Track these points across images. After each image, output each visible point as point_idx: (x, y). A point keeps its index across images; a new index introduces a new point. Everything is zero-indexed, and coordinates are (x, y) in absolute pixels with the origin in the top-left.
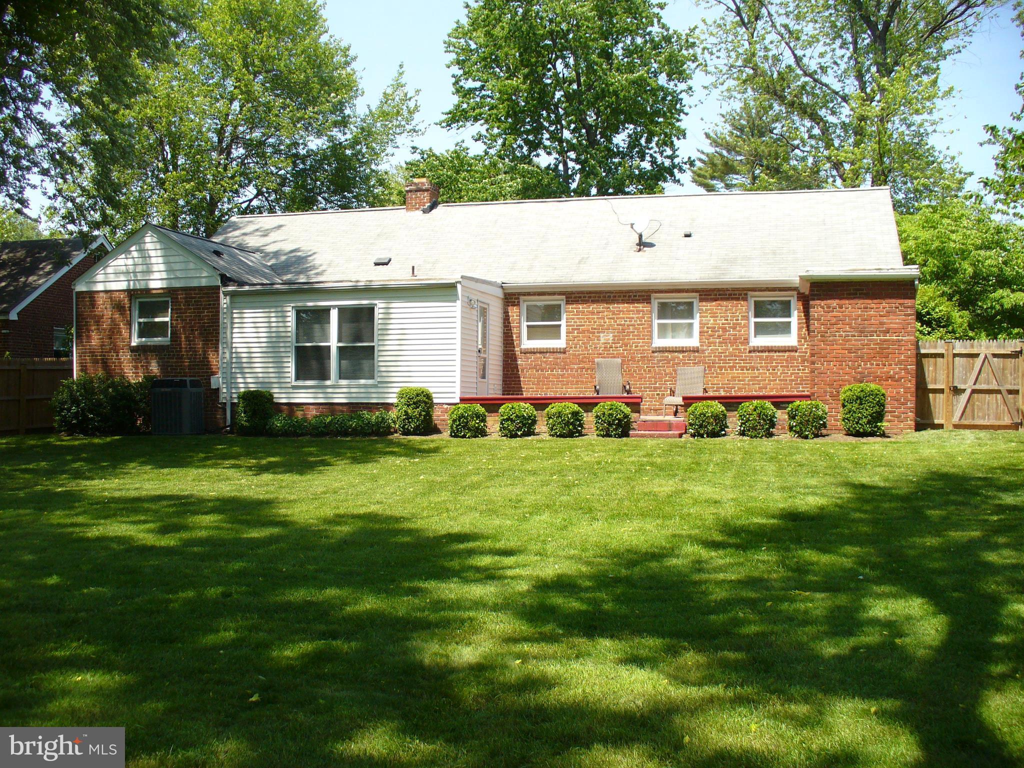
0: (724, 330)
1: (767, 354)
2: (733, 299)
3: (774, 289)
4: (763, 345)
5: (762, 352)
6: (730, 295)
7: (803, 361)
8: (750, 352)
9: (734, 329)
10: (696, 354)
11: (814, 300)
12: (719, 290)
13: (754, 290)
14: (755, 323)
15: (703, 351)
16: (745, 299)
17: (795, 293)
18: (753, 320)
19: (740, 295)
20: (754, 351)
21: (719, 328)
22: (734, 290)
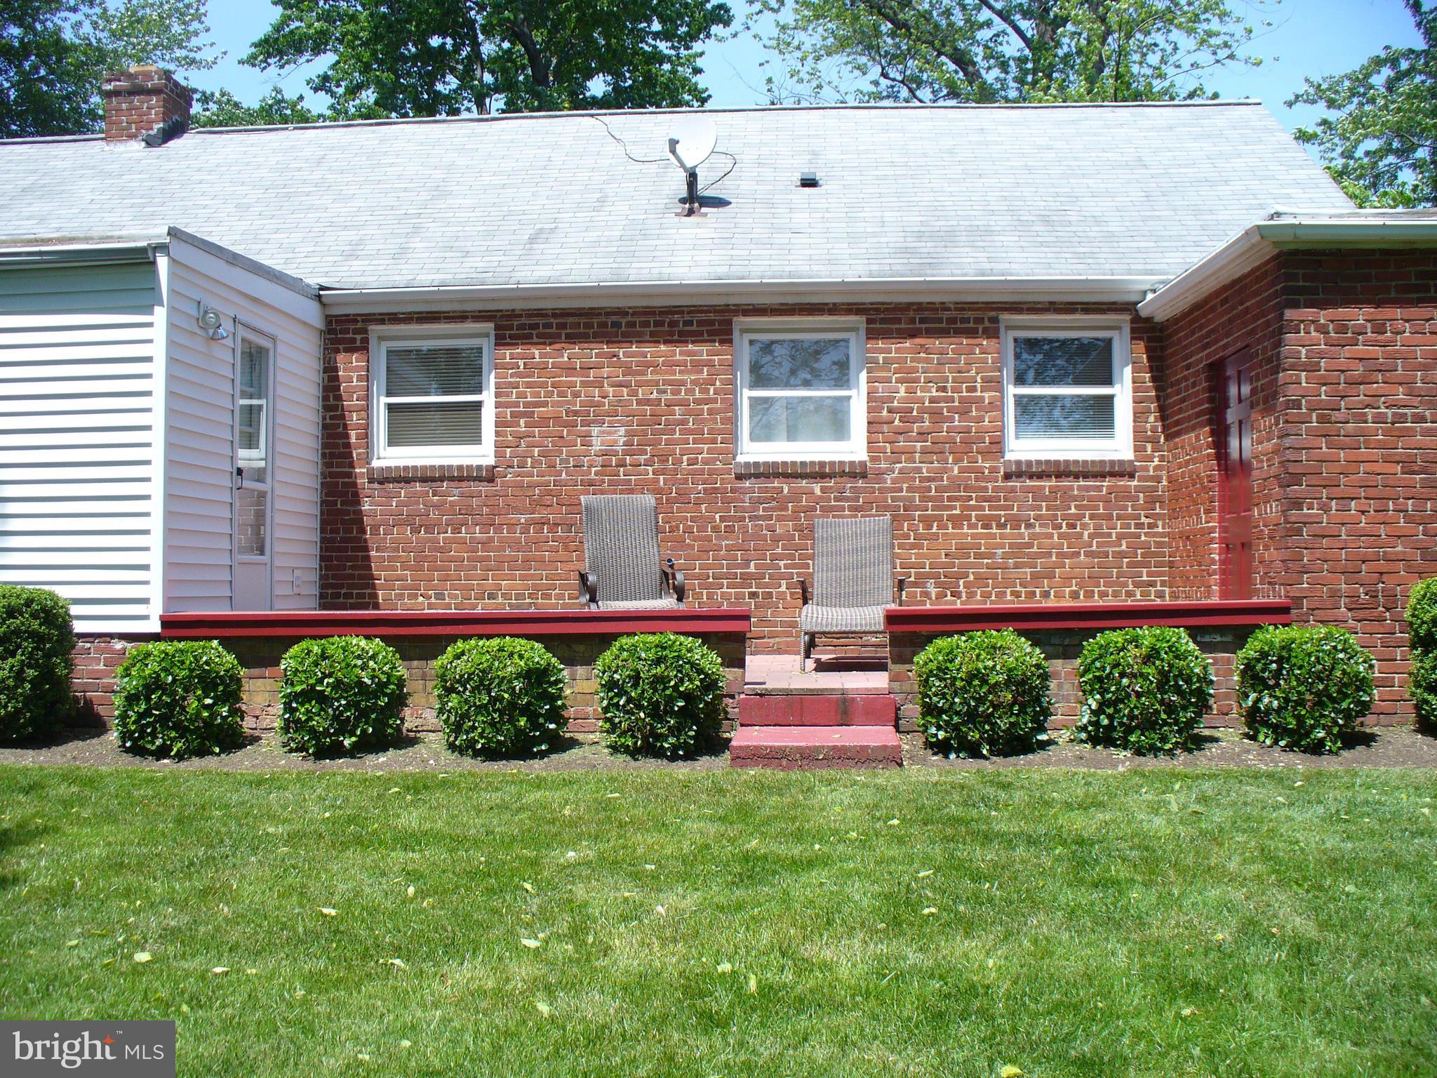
0: (936, 415)
1: (1053, 482)
2: (959, 332)
3: (1070, 308)
4: (1043, 456)
5: (1040, 476)
6: (952, 321)
7: (1151, 502)
8: (1007, 477)
9: (964, 413)
10: (860, 483)
11: (1295, 305)
12: (920, 307)
13: (1015, 308)
14: (1019, 399)
15: (880, 474)
16: (992, 333)
17: (1127, 317)
18: (1012, 391)
19: (979, 320)
20: (1019, 475)
21: (922, 410)
22: (962, 307)
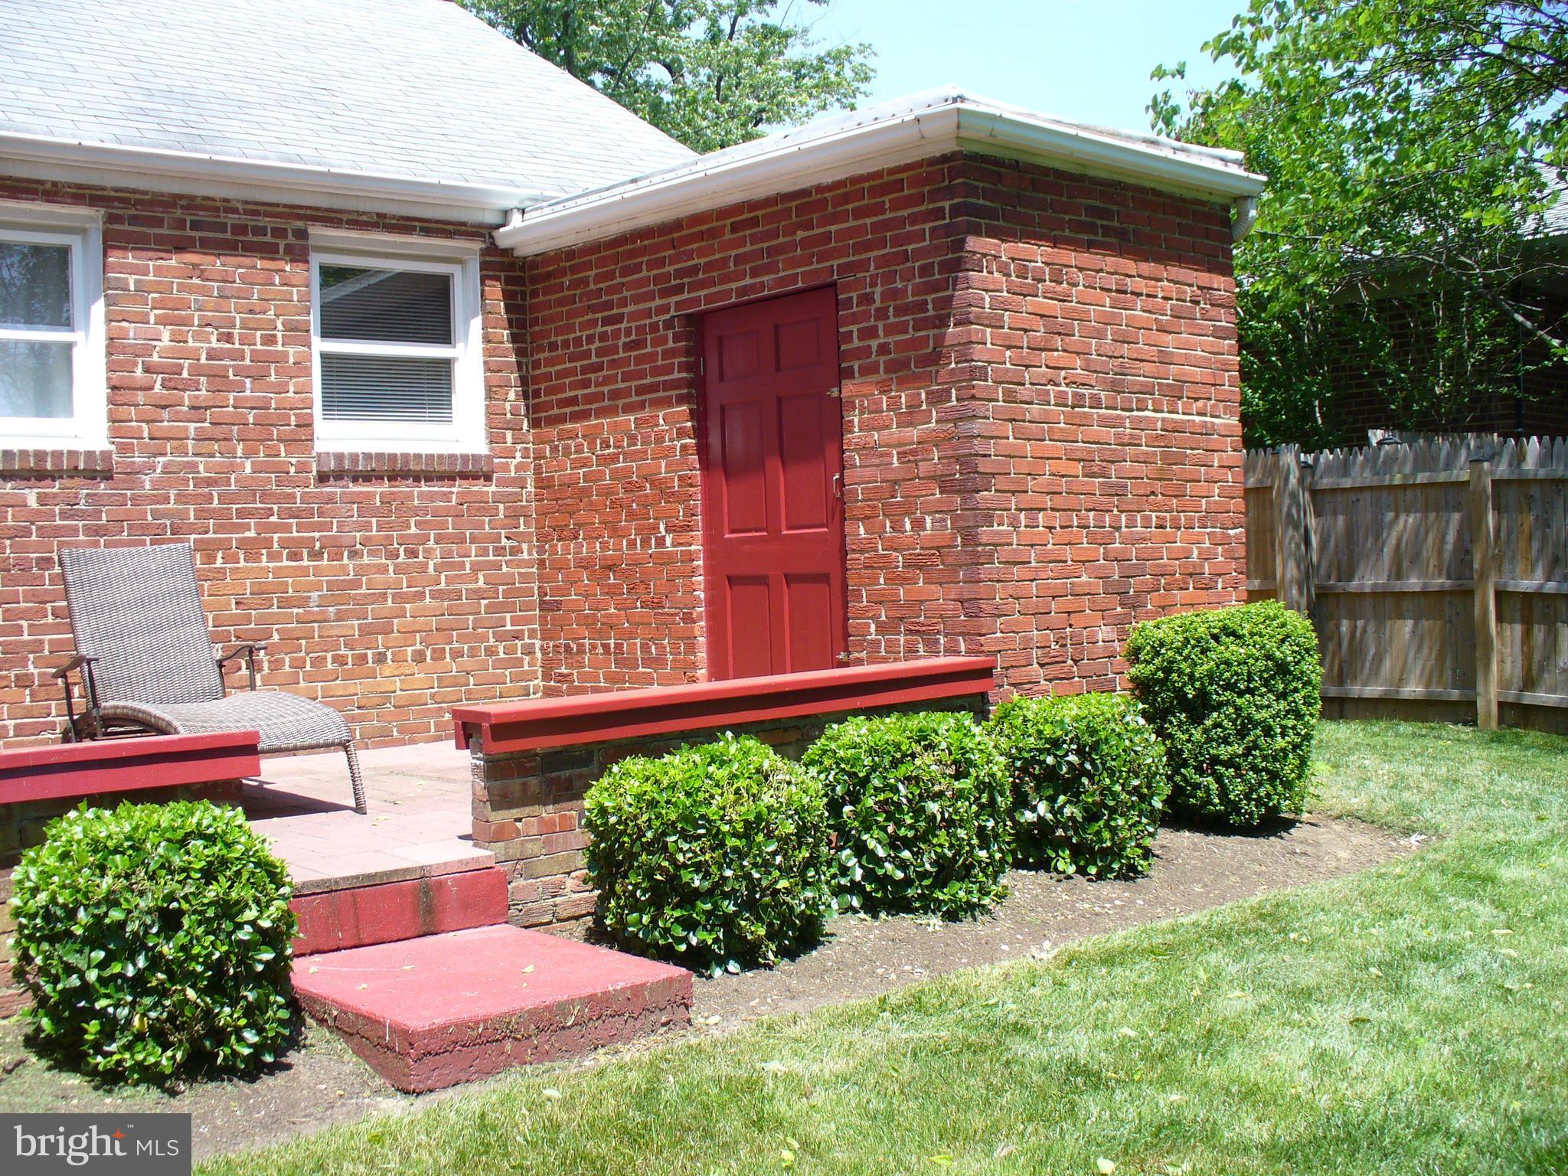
0: (217, 378)
1: (385, 487)
2: (250, 249)
3: (404, 225)
4: (374, 448)
5: (367, 477)
6: (239, 229)
7: (514, 515)
8: (323, 478)
9: (259, 377)
10: (102, 488)
12: (191, 203)
13: (332, 218)
14: (326, 357)
15: (133, 473)
16: (299, 255)
17: (477, 246)
18: (320, 345)
19: (279, 233)
20: (339, 475)
21: (196, 371)
22: (256, 208)
